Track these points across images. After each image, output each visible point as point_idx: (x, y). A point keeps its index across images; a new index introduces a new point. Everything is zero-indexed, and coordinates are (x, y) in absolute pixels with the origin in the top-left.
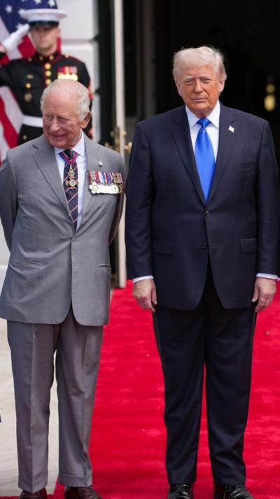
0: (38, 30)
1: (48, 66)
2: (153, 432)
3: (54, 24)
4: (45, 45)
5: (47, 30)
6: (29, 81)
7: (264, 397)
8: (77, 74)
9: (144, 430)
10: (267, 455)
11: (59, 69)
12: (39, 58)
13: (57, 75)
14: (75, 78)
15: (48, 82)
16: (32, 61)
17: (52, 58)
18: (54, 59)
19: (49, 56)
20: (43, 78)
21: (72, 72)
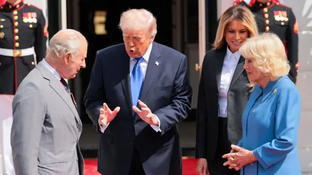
1: (15, 12)
6: (2, 23)
8: (36, 18)
11: (24, 14)
12: (8, 7)
13: (23, 19)
14: (35, 21)
15: (16, 24)
16: (3, 9)
17: (18, 6)
18: (19, 7)
19: (16, 6)
20: (12, 21)
21: (33, 17)
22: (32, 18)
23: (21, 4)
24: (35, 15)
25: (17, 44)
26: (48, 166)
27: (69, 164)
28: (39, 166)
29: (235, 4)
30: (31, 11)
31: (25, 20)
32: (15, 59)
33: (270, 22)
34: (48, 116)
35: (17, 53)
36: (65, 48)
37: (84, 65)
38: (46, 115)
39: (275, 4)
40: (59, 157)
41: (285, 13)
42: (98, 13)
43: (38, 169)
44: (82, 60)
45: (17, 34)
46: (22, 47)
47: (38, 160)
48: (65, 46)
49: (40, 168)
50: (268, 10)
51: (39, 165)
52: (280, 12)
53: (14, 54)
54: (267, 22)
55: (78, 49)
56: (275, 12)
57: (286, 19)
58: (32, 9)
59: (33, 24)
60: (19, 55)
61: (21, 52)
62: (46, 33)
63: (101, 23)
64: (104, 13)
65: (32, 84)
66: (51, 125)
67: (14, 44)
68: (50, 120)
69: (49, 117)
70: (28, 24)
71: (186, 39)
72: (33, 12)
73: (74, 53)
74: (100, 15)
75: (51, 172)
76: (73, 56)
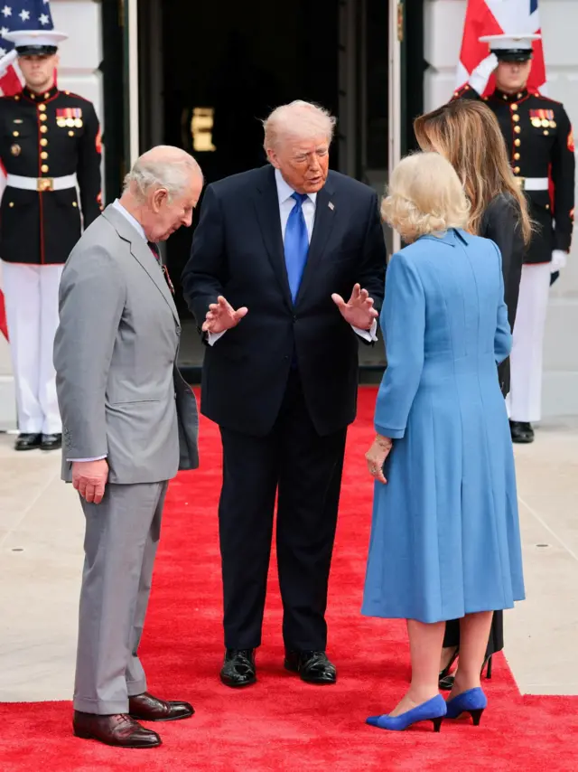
0: (29, 58)
1: (42, 107)
2: (210, 613)
3: (50, 50)
4: (39, 79)
5: (41, 58)
6: (17, 127)
7: (353, 564)
8: (81, 119)
9: (197, 609)
10: (369, 645)
11: (59, 111)
12: (30, 97)
13: (56, 120)
14: (79, 124)
15: (43, 129)
16: (20, 100)
17: (47, 95)
18: (50, 97)
19: (43, 94)
20: (37, 124)
21: (75, 116)
22: (74, 118)
23: (54, 90)
24: (78, 112)
25: (45, 168)
26: (125, 408)
27: (162, 405)
28: (106, 406)
29: (457, 94)
30: (72, 106)
31: (61, 122)
32: (40, 195)
33: (522, 130)
34: (126, 312)
35: (45, 183)
36: (158, 180)
37: (189, 221)
38: (124, 309)
39: (532, 96)
40: (144, 390)
41: (550, 114)
42: (197, 111)
43: (106, 412)
44: (186, 210)
45: (44, 149)
46: (53, 173)
47: (106, 395)
48: (159, 176)
49: (109, 411)
50: (519, 106)
51: (108, 404)
52: (541, 112)
53: (38, 186)
54: (517, 129)
55: (181, 187)
56: (531, 111)
57: (553, 125)
58: (74, 101)
59: (74, 129)
60: (48, 188)
61: (51, 182)
62: (99, 148)
63: (203, 130)
64: (209, 112)
65: (100, 251)
66: (131, 329)
67: (38, 168)
68: (131, 319)
69: (130, 314)
70: (67, 129)
71: (364, 162)
72: (76, 107)
73: (173, 194)
74: (203, 116)
75: (129, 419)
76: (169, 198)
